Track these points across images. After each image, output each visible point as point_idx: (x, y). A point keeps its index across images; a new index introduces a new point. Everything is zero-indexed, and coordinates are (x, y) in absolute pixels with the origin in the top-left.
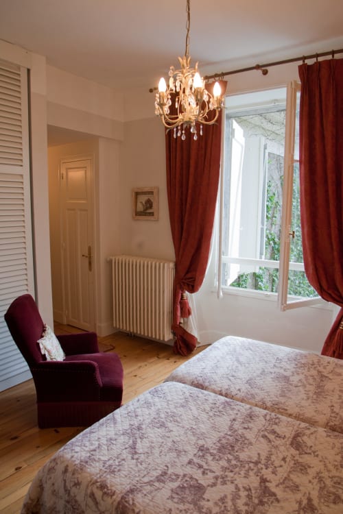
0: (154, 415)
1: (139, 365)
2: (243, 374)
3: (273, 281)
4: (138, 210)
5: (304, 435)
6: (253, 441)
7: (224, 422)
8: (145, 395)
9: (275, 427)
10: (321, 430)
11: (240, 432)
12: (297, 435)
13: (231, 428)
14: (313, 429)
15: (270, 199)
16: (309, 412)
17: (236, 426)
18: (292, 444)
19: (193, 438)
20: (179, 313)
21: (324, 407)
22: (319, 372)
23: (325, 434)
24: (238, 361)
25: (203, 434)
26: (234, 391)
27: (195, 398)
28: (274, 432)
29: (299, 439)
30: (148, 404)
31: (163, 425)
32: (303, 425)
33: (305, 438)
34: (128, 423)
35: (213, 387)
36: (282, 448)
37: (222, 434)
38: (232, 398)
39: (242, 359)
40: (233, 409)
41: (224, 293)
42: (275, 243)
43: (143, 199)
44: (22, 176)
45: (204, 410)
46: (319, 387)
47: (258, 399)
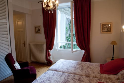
0: (46, 78)
1: (39, 69)
2: (65, 67)
3: (68, 47)
4: (36, 31)
5: (81, 78)
6: (70, 81)
7: (63, 78)
8: (44, 74)
9: (74, 77)
10: (84, 77)
11: (67, 79)
12: (79, 78)
13: (65, 79)
14: (82, 77)
15: (66, 28)
16: (81, 73)
17: (66, 78)
18: (78, 80)
19: (56, 82)
20: (48, 56)
21: (84, 72)
22: (82, 65)
23: (85, 77)
24: (63, 64)
25: (59, 81)
26: (64, 71)
27: (55, 74)
28: (74, 78)
29: (80, 79)
30: (45, 76)
31: (49, 80)
32: (80, 76)
33: (81, 79)
34: (41, 81)
35: (59, 71)
36: (77, 82)
37: (63, 80)
38: (64, 72)
39: (64, 64)
40: (65, 75)
41: (58, 50)
42: (68, 38)
43: (37, 28)
44: (7, 23)
45: (58, 76)
46: (82, 68)
47: (69, 72)
